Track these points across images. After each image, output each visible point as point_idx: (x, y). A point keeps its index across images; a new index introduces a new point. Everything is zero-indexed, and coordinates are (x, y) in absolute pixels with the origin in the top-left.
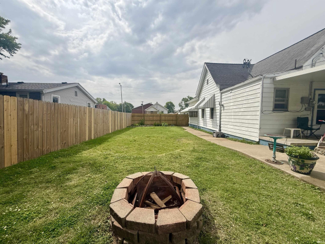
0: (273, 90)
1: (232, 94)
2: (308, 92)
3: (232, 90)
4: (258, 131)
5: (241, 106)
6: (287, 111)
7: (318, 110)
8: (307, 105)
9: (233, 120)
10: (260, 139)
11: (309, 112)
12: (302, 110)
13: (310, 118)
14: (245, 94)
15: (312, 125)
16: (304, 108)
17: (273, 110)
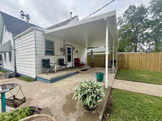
0: (44, 41)
1: (20, 41)
2: (63, 45)
3: (20, 37)
4: (34, 70)
5: (25, 51)
6: (54, 55)
7: (68, 55)
8: (63, 52)
9: (22, 62)
10: (36, 77)
11: (64, 56)
12: (61, 55)
13: (65, 59)
14: (27, 41)
15: (66, 63)
16: (62, 54)
17: (45, 55)
